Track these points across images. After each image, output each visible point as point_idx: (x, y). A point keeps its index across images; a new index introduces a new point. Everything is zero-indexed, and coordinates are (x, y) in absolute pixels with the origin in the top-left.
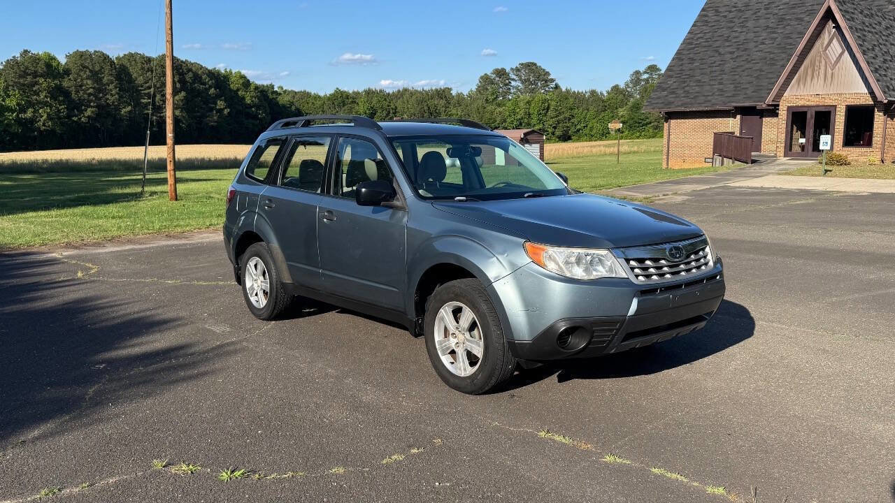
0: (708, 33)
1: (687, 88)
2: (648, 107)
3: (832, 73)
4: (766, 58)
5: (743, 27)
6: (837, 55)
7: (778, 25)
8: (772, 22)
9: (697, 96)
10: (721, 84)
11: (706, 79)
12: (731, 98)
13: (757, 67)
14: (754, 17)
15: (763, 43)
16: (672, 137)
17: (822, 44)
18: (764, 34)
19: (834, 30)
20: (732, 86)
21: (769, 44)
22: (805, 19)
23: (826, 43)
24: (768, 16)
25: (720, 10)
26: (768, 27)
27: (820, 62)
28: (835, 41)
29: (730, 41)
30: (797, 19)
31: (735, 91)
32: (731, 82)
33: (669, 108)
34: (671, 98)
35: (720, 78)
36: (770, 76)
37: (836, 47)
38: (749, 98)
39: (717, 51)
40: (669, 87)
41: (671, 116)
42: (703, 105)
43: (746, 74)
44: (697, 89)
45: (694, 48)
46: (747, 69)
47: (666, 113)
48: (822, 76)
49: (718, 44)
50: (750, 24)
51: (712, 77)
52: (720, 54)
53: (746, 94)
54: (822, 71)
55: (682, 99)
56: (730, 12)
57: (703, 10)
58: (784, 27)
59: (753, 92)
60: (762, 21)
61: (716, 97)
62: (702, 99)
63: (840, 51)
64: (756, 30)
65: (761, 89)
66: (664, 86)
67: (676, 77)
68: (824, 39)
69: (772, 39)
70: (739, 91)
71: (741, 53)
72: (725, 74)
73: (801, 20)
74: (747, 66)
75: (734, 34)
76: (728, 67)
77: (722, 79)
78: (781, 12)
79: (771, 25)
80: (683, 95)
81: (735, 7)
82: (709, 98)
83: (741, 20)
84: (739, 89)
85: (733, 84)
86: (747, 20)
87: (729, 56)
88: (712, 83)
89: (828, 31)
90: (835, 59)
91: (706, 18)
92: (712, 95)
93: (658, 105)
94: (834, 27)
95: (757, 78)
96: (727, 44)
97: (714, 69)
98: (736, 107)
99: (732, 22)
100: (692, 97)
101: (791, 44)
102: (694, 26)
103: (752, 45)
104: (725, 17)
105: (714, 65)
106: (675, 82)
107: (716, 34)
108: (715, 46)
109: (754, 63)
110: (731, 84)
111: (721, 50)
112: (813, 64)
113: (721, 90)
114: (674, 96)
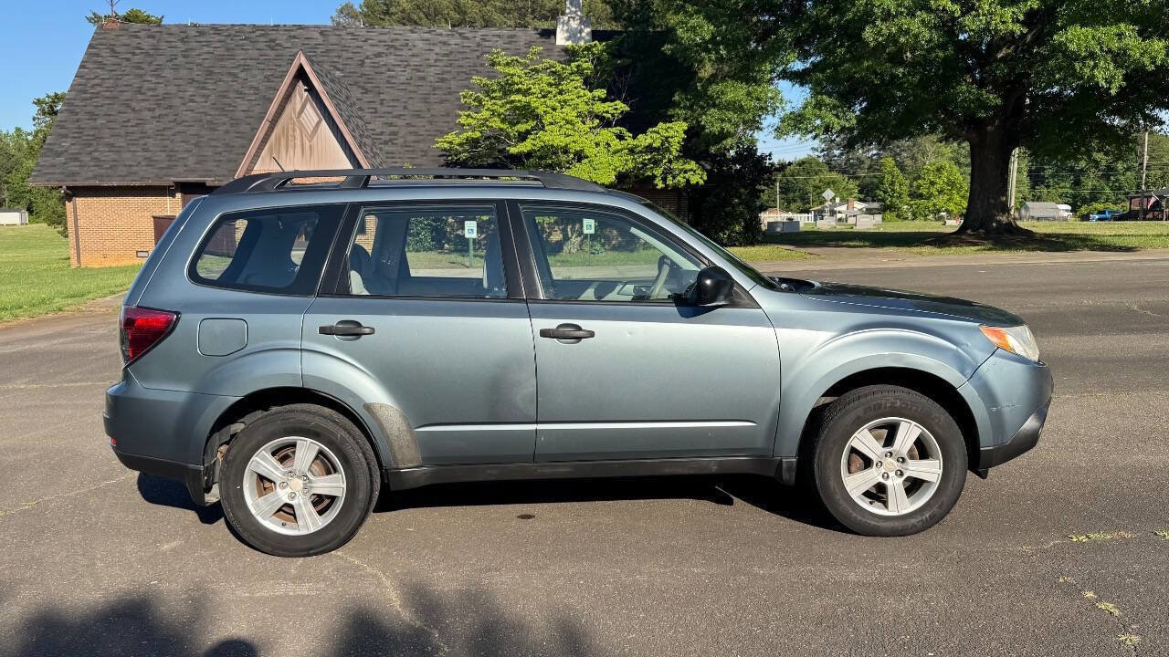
0: (108, 79)
1: (96, 154)
2: (38, 179)
3: (311, 146)
4: (200, 121)
5: (158, 76)
6: (314, 125)
7: (206, 79)
8: (197, 74)
9: (115, 166)
10: (145, 150)
11: (121, 142)
12: (165, 171)
13: (192, 131)
14: (170, 64)
15: (192, 101)
16: (80, 222)
17: (294, 109)
18: (191, 90)
19: (306, 93)
20: (164, 155)
21: (201, 102)
22: (240, 75)
23: (298, 107)
24: (190, 66)
25: (118, 49)
26: (193, 80)
27: (294, 130)
28: (308, 106)
29: (144, 94)
30: (230, 74)
31: (169, 161)
32: (159, 149)
33: (75, 181)
34: (73, 167)
35: (142, 142)
36: (213, 143)
37: (311, 114)
38: (193, 171)
39: (128, 106)
40: (66, 151)
41: (76, 192)
42: (127, 178)
43: (180, 139)
44: (112, 156)
45: (91, 98)
46: (179, 132)
47: (68, 188)
48: (298, 149)
49: (127, 95)
50: (167, 73)
51: (130, 140)
52: (133, 110)
53: (186, 166)
54: (298, 142)
55: (92, 168)
56: (134, 54)
57: (91, 46)
58: (215, 83)
59: (196, 163)
60: (183, 73)
61: (144, 168)
62: (122, 170)
63: (316, 119)
64: (177, 82)
65: (205, 161)
66: (56, 148)
67: (74, 137)
68: (295, 103)
69: (203, 96)
70: (175, 161)
71: (165, 112)
72: (148, 138)
73: (235, 75)
74: (179, 128)
75: (146, 85)
76: (151, 127)
77: (145, 144)
78: (207, 63)
79: (197, 78)
80: (92, 164)
81: (139, 48)
82: (135, 169)
83: (154, 67)
84: (173, 158)
85: (164, 151)
86: (160, 68)
87: (150, 113)
88: (133, 148)
89: (299, 94)
90: (312, 129)
91: (100, 59)
92: (137, 166)
93: (55, 176)
94: (306, 90)
95: (196, 145)
96: (140, 97)
97: (131, 129)
98: (177, 183)
99: (140, 68)
100: (108, 166)
101: (230, 105)
102: (82, 67)
103: (176, 102)
104: (128, 59)
105: (130, 124)
106: (73, 144)
107: (120, 82)
108: (123, 98)
109: (186, 126)
110: (161, 151)
111: (134, 104)
112: (285, 132)
113: (149, 159)
114: (77, 163)
